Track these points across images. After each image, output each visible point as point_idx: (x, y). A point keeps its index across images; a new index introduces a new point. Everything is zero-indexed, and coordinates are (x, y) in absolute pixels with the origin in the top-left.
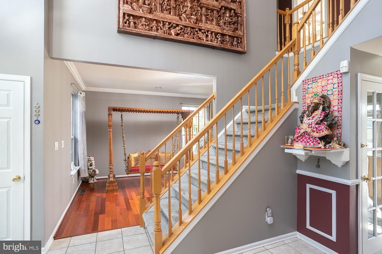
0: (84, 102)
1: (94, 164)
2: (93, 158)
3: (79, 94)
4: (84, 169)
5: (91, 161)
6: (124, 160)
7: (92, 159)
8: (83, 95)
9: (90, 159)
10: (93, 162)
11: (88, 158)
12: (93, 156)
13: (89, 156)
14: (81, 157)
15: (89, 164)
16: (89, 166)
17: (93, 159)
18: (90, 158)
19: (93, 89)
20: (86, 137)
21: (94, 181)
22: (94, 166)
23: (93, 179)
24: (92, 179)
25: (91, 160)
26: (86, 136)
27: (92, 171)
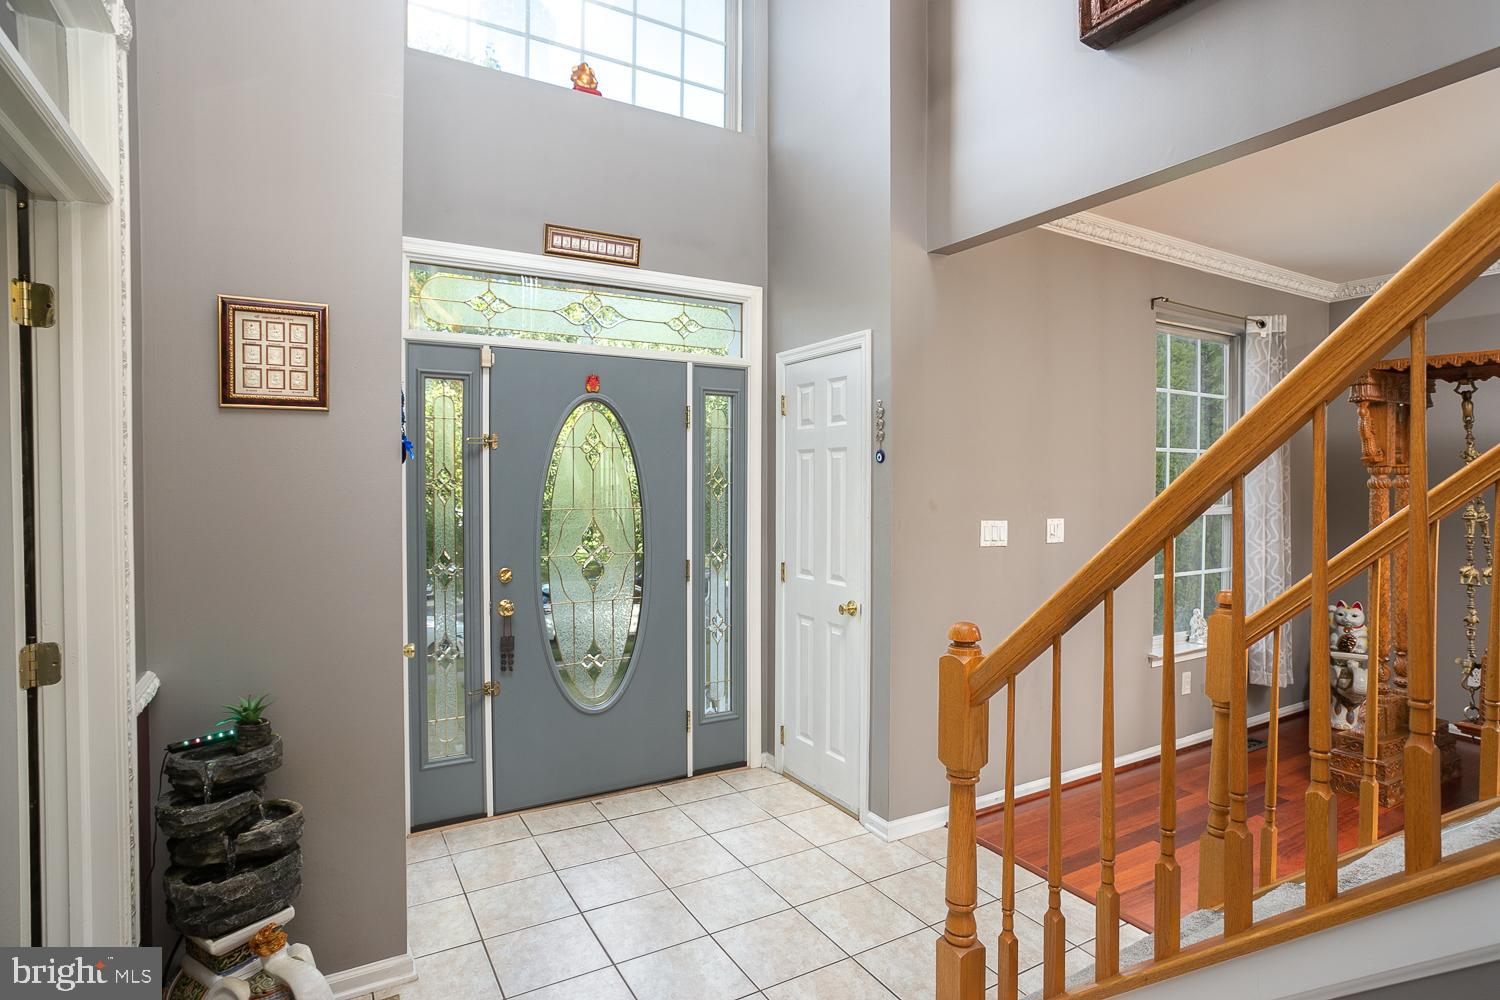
0: (1275, 361)
1: (1361, 643)
3: (1252, 328)
5: (1347, 627)
7: (1349, 618)
8: (1273, 328)
9: (1340, 618)
10: (1359, 632)
11: (1333, 608)
12: (1357, 606)
13: (1340, 604)
14: (1256, 596)
15: (1335, 638)
16: (1335, 647)
18: (1342, 610)
22: (1359, 651)
24: (1345, 710)
25: (1343, 621)
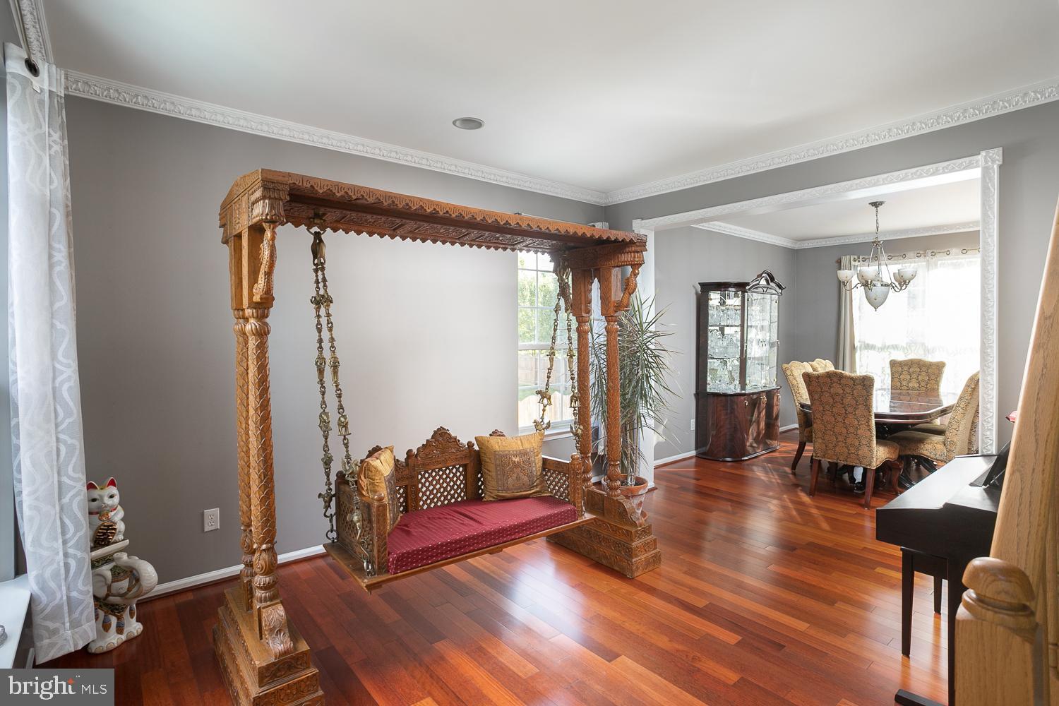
1: (121, 526)
2: (114, 490)
4: (68, 598)
6: (320, 495)
8: (50, 83)
10: (118, 516)
17: (116, 499)
19: (108, 89)
20: (76, 377)
21: (126, 630)
22: (121, 537)
23: (119, 618)
24: (114, 620)
26: (75, 365)
27: (109, 574)
